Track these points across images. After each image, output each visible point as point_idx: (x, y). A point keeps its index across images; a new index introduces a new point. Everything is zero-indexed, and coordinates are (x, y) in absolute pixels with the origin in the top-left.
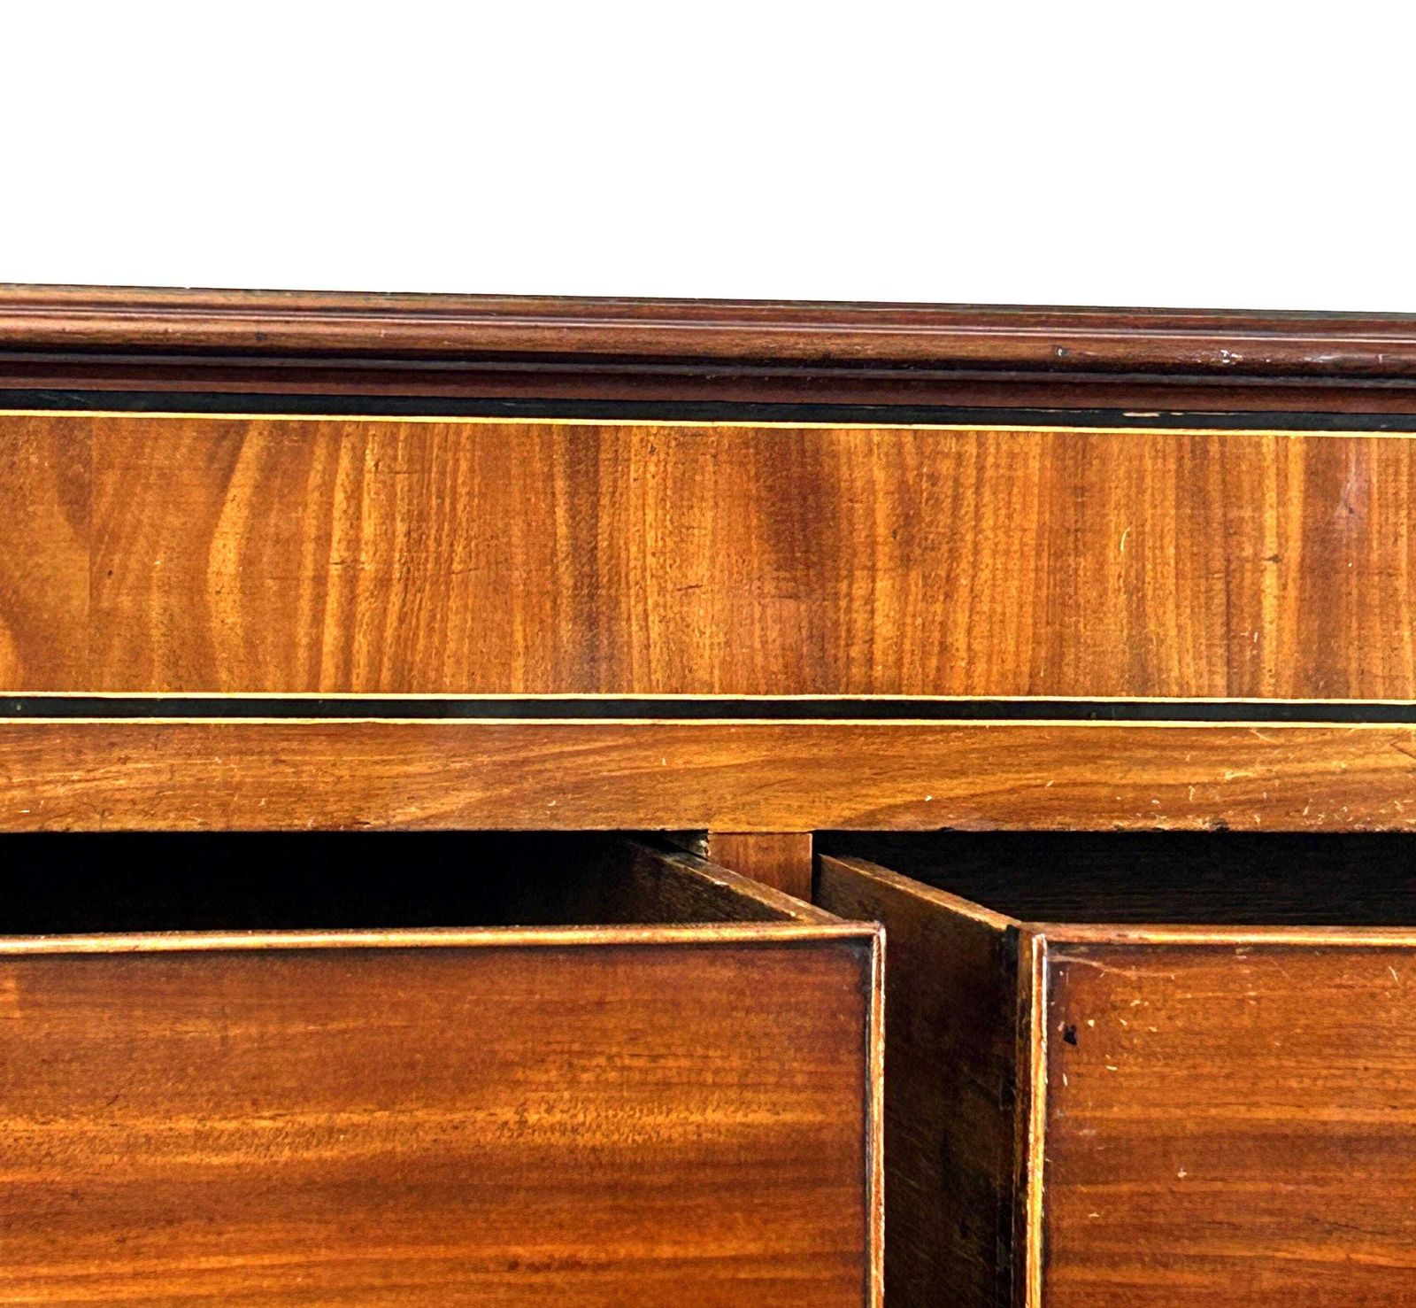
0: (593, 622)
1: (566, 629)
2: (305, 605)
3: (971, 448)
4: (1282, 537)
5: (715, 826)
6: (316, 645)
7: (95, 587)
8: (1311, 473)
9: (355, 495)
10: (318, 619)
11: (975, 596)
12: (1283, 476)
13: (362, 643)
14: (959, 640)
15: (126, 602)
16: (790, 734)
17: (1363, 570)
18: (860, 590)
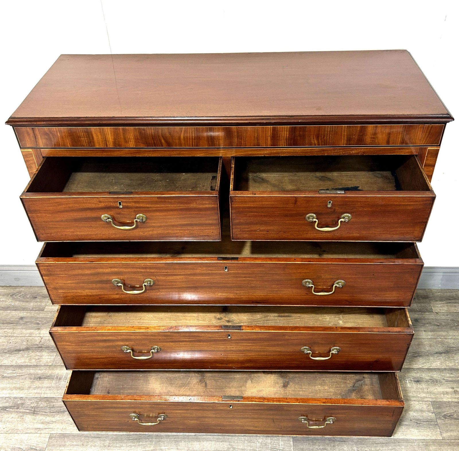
0: (212, 142)
1: (210, 142)
2: (189, 141)
3: (243, 128)
4: (270, 134)
5: (223, 156)
6: (190, 144)
7: (172, 140)
8: (273, 129)
9: (192, 133)
10: (190, 142)
11: (244, 139)
12: (270, 130)
13: (194, 143)
14: (242, 142)
15: (175, 141)
16: (228, 150)
17: (277, 137)
18: (234, 138)
